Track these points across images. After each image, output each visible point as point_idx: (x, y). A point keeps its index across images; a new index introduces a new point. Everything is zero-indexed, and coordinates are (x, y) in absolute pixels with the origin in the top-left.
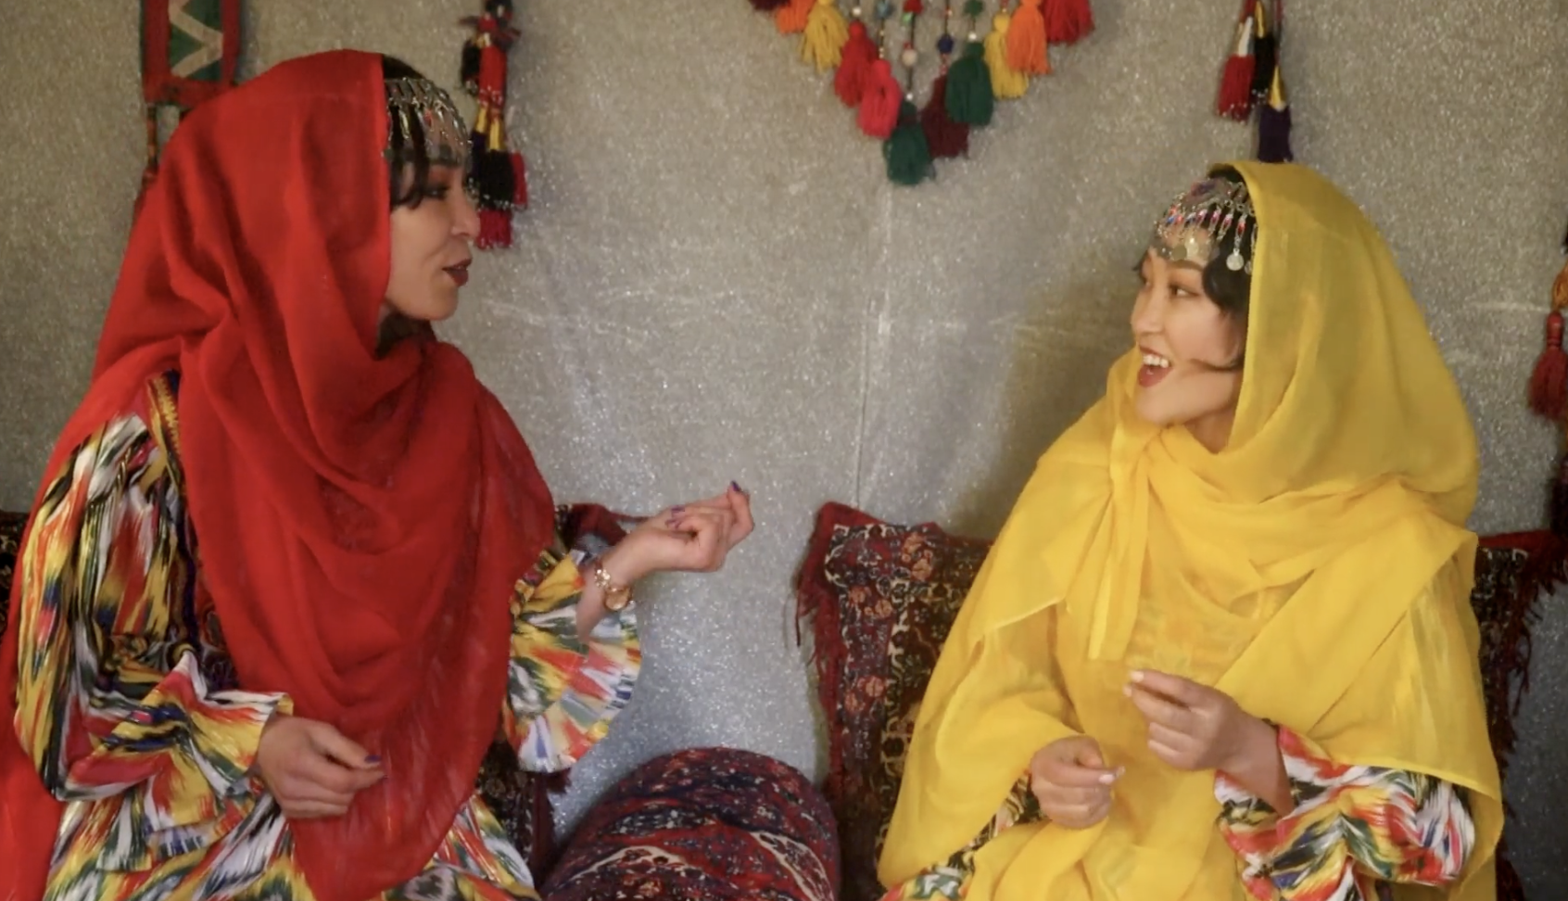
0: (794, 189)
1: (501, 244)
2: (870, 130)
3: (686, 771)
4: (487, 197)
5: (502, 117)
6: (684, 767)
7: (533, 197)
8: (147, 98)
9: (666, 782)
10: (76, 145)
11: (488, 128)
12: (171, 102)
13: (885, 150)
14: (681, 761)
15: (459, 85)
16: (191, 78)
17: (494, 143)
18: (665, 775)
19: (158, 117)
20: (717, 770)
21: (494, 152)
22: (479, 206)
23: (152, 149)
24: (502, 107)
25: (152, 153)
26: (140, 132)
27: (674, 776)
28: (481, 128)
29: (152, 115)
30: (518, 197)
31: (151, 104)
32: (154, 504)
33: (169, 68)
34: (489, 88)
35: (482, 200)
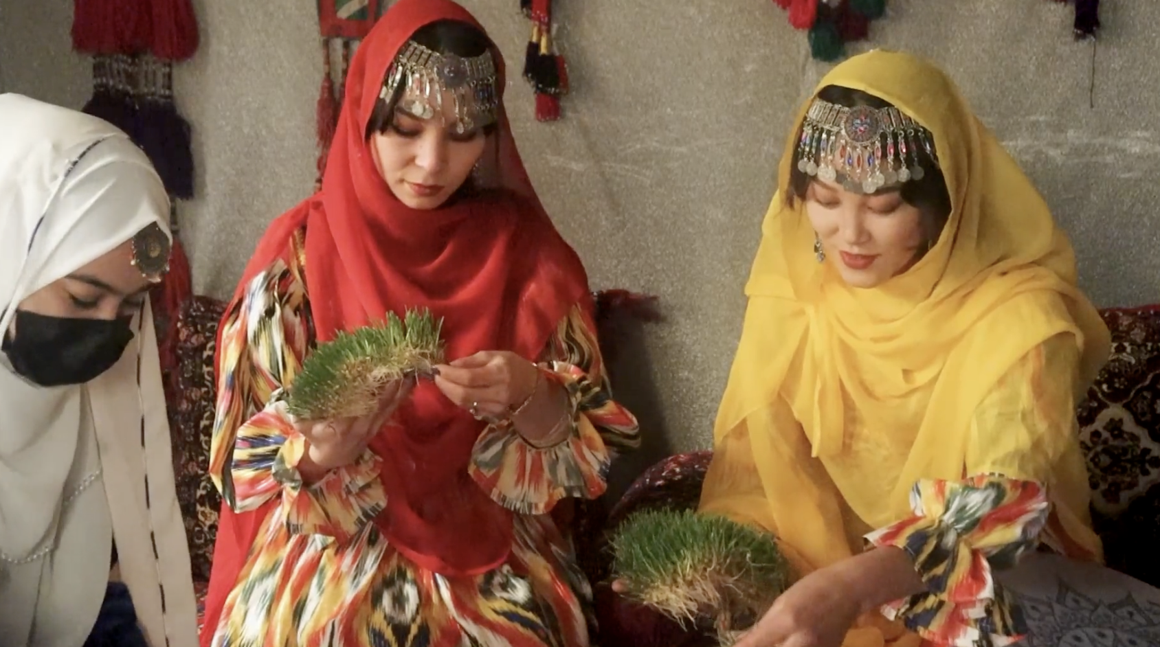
0: (748, 68)
1: (552, 117)
2: (797, 24)
3: (678, 470)
4: (540, 86)
5: (549, 31)
6: (676, 467)
7: (573, 84)
8: (322, 33)
9: (665, 478)
10: (281, 67)
11: (539, 40)
12: (338, 36)
13: (809, 37)
14: (674, 463)
15: (519, 11)
16: (349, 18)
17: (543, 50)
18: (664, 474)
19: (330, 45)
20: (699, 467)
21: (544, 56)
22: (536, 92)
23: (327, 67)
24: (549, 25)
25: (327, 70)
26: (320, 57)
27: (670, 474)
28: (534, 40)
29: (327, 44)
30: (561, 84)
31: (325, 38)
32: (301, 317)
33: (336, 12)
34: (538, 12)
35: (537, 88)
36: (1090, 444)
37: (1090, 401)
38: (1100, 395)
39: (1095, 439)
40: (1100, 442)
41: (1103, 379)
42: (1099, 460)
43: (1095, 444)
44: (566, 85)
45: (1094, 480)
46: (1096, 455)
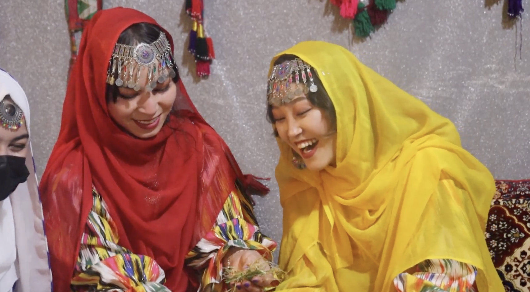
1: (207, 74)
4: (198, 56)
11: (197, 29)
17: (200, 34)
21: (200, 38)
28: (195, 29)
36: (520, 259)
37: (520, 233)
38: (526, 230)
39: (524, 256)
40: (526, 258)
41: (527, 220)
42: (526, 269)
43: (523, 258)
44: (213, 55)
45: (523, 281)
46: (525, 265)
